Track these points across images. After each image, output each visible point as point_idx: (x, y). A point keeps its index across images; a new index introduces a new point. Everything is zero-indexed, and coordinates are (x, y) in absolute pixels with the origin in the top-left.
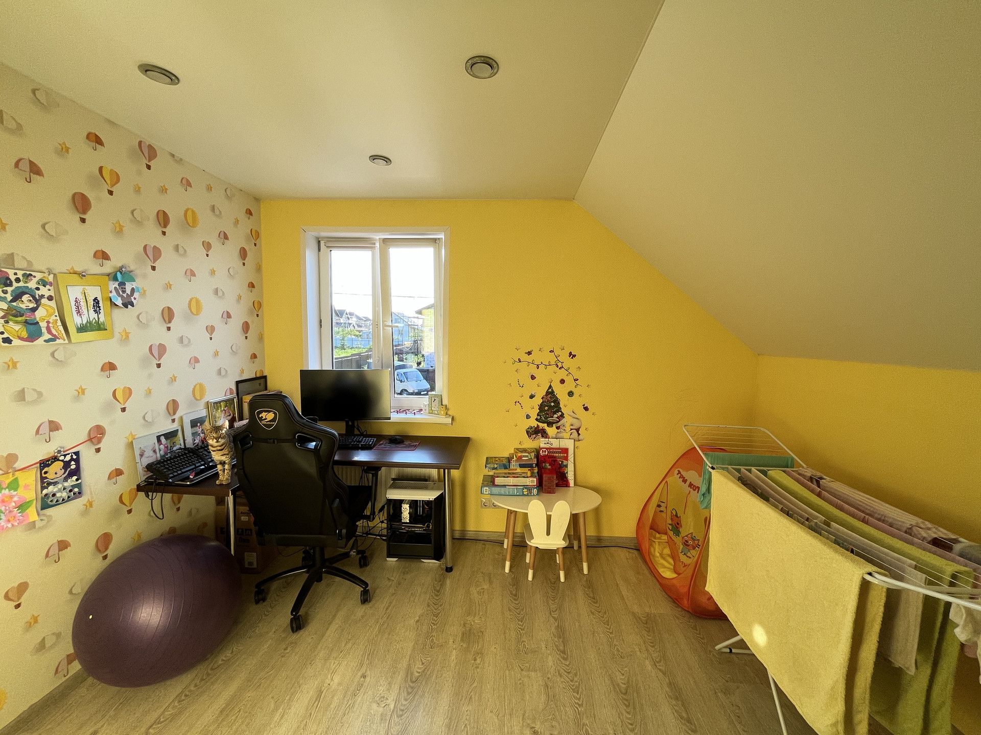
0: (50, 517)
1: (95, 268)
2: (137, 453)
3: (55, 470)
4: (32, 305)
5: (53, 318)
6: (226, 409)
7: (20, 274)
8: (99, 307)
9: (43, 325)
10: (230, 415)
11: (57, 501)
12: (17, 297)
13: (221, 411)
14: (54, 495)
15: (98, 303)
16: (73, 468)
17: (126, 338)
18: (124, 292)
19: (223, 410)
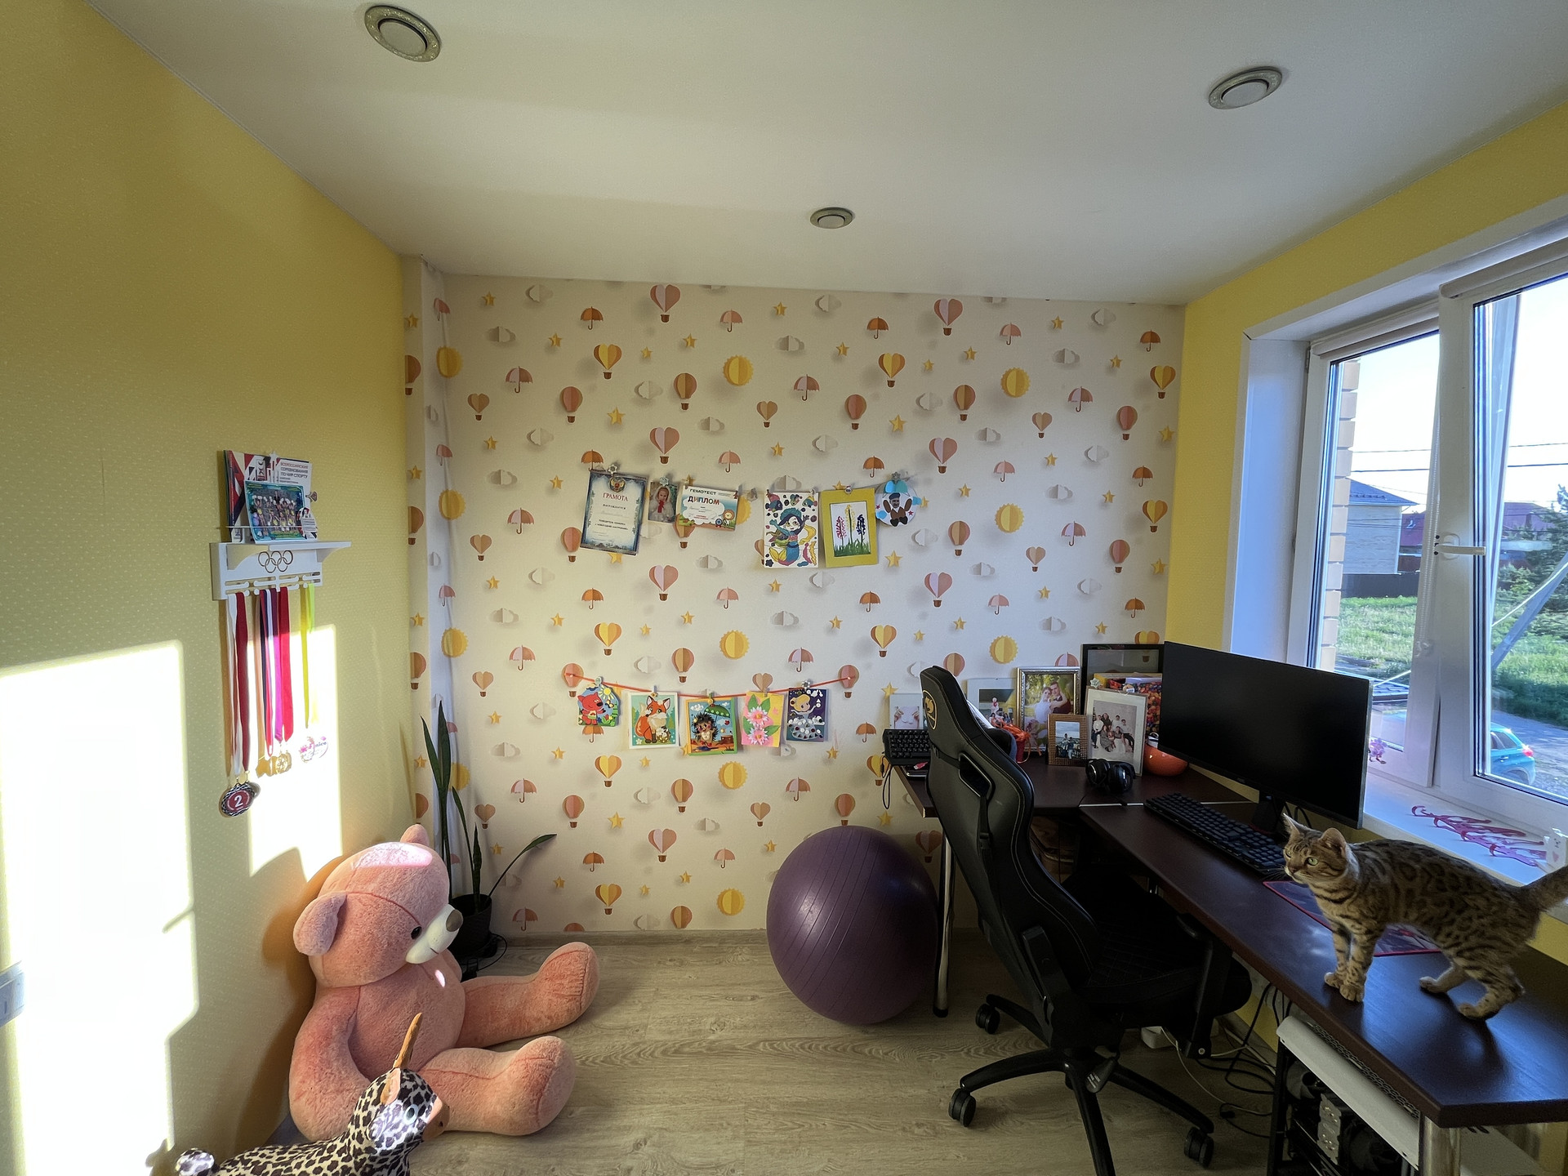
0: (794, 751)
1: (864, 480)
2: (893, 713)
3: (802, 702)
4: (797, 527)
5: (813, 540)
6: (1052, 687)
7: (788, 495)
8: (864, 526)
9: (802, 547)
10: (1061, 699)
11: (799, 736)
12: (785, 520)
13: (1043, 689)
14: (797, 729)
15: (863, 521)
16: (819, 706)
17: (895, 563)
18: (896, 506)
19: (1046, 688)
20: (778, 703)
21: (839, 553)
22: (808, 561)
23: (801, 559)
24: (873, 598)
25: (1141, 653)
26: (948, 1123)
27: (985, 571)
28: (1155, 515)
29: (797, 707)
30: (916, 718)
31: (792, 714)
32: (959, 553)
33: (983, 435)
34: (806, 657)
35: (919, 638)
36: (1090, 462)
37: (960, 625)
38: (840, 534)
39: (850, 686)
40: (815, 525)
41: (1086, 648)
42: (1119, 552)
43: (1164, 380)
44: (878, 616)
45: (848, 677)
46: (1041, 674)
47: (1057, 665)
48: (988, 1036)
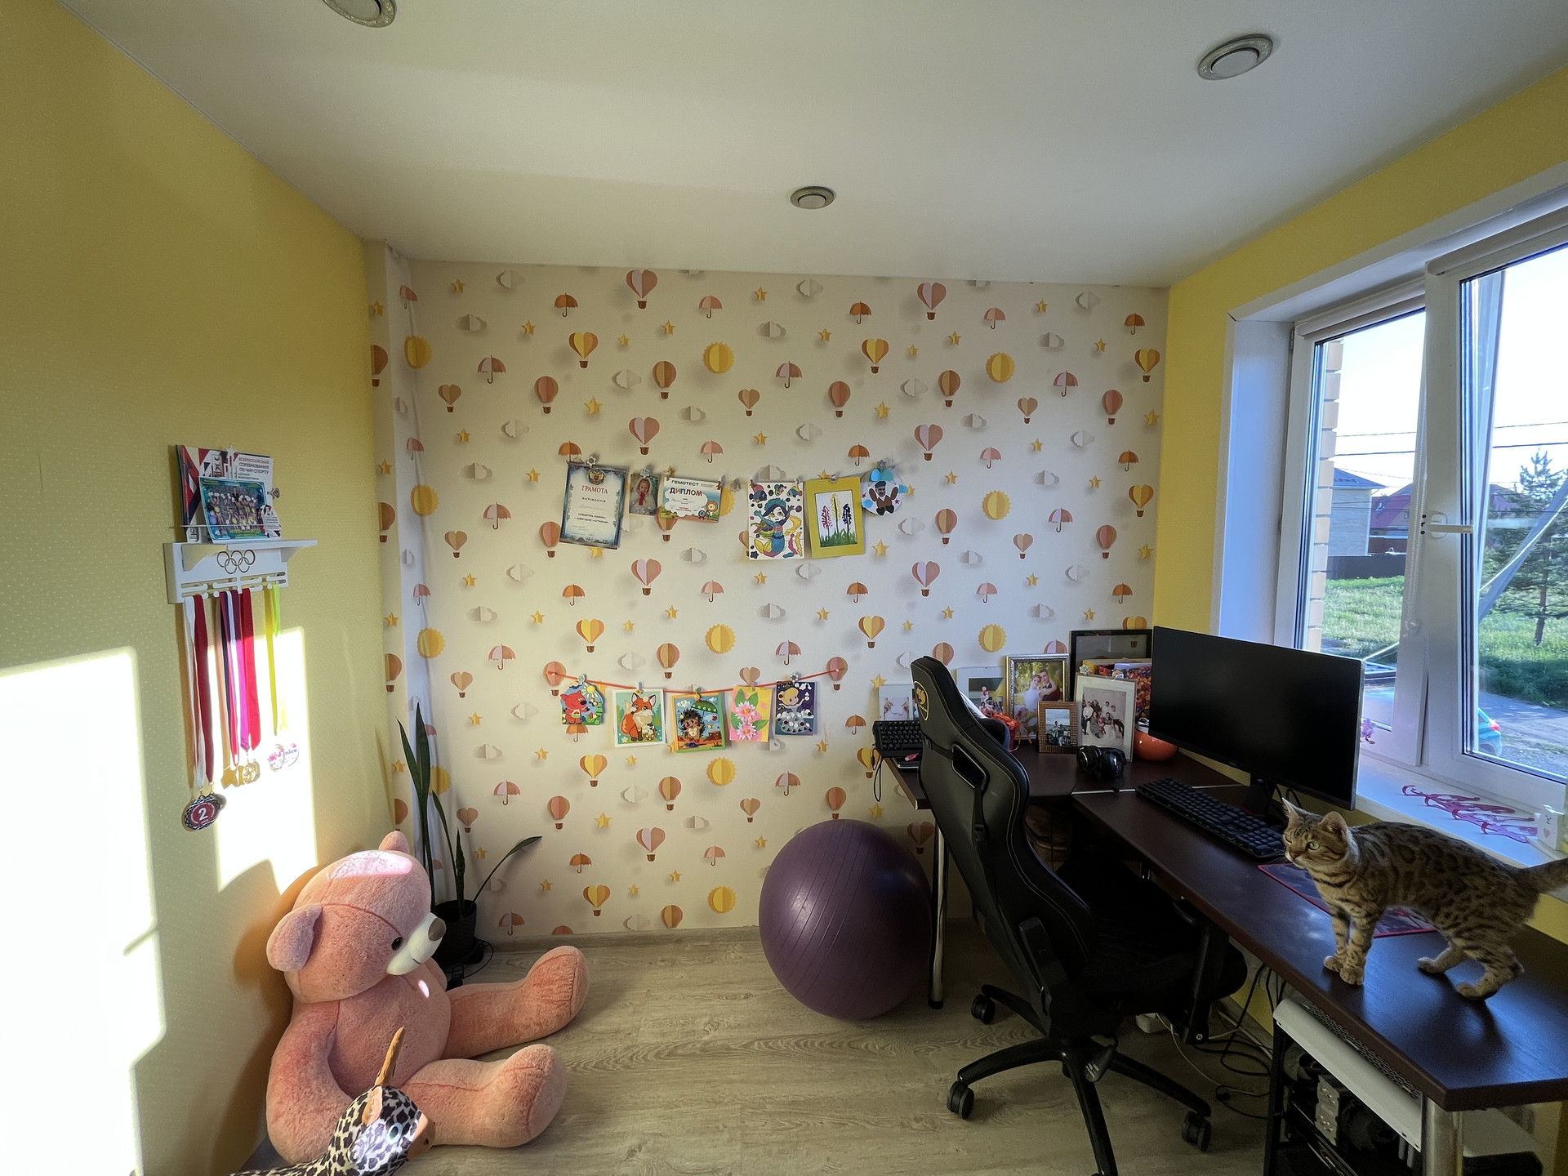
0: (783, 745)
1: (849, 469)
2: (882, 704)
3: (790, 695)
5: (798, 530)
6: (1042, 675)
7: (772, 485)
8: (850, 515)
9: (787, 538)
10: (1050, 686)
11: (788, 730)
13: (1032, 677)
14: (786, 723)
15: (849, 511)
16: (808, 701)
17: (881, 553)
18: (882, 494)
19: (1035, 676)
20: (766, 697)
21: (826, 543)
22: (794, 552)
23: (787, 550)
24: (860, 589)
25: (1129, 639)
26: (946, 1116)
27: (973, 559)
28: (1142, 499)
29: (785, 701)
30: (906, 709)
31: (780, 709)
32: (946, 541)
33: (969, 421)
34: (794, 649)
35: (908, 628)
36: (1077, 448)
37: (948, 614)
38: (826, 524)
39: (839, 678)
40: (800, 515)
41: (1075, 635)
42: (1106, 537)
43: (1149, 364)
44: (867, 607)
45: (837, 669)
46: (1030, 661)
47: (1045, 652)
48: (985, 1027)
